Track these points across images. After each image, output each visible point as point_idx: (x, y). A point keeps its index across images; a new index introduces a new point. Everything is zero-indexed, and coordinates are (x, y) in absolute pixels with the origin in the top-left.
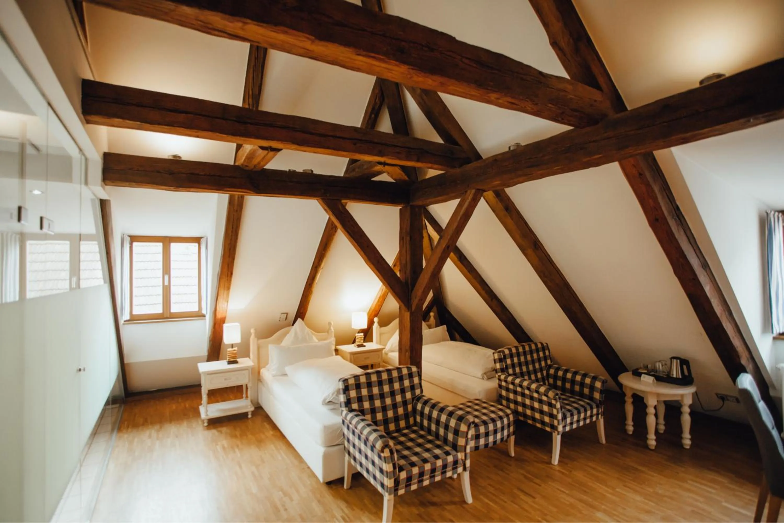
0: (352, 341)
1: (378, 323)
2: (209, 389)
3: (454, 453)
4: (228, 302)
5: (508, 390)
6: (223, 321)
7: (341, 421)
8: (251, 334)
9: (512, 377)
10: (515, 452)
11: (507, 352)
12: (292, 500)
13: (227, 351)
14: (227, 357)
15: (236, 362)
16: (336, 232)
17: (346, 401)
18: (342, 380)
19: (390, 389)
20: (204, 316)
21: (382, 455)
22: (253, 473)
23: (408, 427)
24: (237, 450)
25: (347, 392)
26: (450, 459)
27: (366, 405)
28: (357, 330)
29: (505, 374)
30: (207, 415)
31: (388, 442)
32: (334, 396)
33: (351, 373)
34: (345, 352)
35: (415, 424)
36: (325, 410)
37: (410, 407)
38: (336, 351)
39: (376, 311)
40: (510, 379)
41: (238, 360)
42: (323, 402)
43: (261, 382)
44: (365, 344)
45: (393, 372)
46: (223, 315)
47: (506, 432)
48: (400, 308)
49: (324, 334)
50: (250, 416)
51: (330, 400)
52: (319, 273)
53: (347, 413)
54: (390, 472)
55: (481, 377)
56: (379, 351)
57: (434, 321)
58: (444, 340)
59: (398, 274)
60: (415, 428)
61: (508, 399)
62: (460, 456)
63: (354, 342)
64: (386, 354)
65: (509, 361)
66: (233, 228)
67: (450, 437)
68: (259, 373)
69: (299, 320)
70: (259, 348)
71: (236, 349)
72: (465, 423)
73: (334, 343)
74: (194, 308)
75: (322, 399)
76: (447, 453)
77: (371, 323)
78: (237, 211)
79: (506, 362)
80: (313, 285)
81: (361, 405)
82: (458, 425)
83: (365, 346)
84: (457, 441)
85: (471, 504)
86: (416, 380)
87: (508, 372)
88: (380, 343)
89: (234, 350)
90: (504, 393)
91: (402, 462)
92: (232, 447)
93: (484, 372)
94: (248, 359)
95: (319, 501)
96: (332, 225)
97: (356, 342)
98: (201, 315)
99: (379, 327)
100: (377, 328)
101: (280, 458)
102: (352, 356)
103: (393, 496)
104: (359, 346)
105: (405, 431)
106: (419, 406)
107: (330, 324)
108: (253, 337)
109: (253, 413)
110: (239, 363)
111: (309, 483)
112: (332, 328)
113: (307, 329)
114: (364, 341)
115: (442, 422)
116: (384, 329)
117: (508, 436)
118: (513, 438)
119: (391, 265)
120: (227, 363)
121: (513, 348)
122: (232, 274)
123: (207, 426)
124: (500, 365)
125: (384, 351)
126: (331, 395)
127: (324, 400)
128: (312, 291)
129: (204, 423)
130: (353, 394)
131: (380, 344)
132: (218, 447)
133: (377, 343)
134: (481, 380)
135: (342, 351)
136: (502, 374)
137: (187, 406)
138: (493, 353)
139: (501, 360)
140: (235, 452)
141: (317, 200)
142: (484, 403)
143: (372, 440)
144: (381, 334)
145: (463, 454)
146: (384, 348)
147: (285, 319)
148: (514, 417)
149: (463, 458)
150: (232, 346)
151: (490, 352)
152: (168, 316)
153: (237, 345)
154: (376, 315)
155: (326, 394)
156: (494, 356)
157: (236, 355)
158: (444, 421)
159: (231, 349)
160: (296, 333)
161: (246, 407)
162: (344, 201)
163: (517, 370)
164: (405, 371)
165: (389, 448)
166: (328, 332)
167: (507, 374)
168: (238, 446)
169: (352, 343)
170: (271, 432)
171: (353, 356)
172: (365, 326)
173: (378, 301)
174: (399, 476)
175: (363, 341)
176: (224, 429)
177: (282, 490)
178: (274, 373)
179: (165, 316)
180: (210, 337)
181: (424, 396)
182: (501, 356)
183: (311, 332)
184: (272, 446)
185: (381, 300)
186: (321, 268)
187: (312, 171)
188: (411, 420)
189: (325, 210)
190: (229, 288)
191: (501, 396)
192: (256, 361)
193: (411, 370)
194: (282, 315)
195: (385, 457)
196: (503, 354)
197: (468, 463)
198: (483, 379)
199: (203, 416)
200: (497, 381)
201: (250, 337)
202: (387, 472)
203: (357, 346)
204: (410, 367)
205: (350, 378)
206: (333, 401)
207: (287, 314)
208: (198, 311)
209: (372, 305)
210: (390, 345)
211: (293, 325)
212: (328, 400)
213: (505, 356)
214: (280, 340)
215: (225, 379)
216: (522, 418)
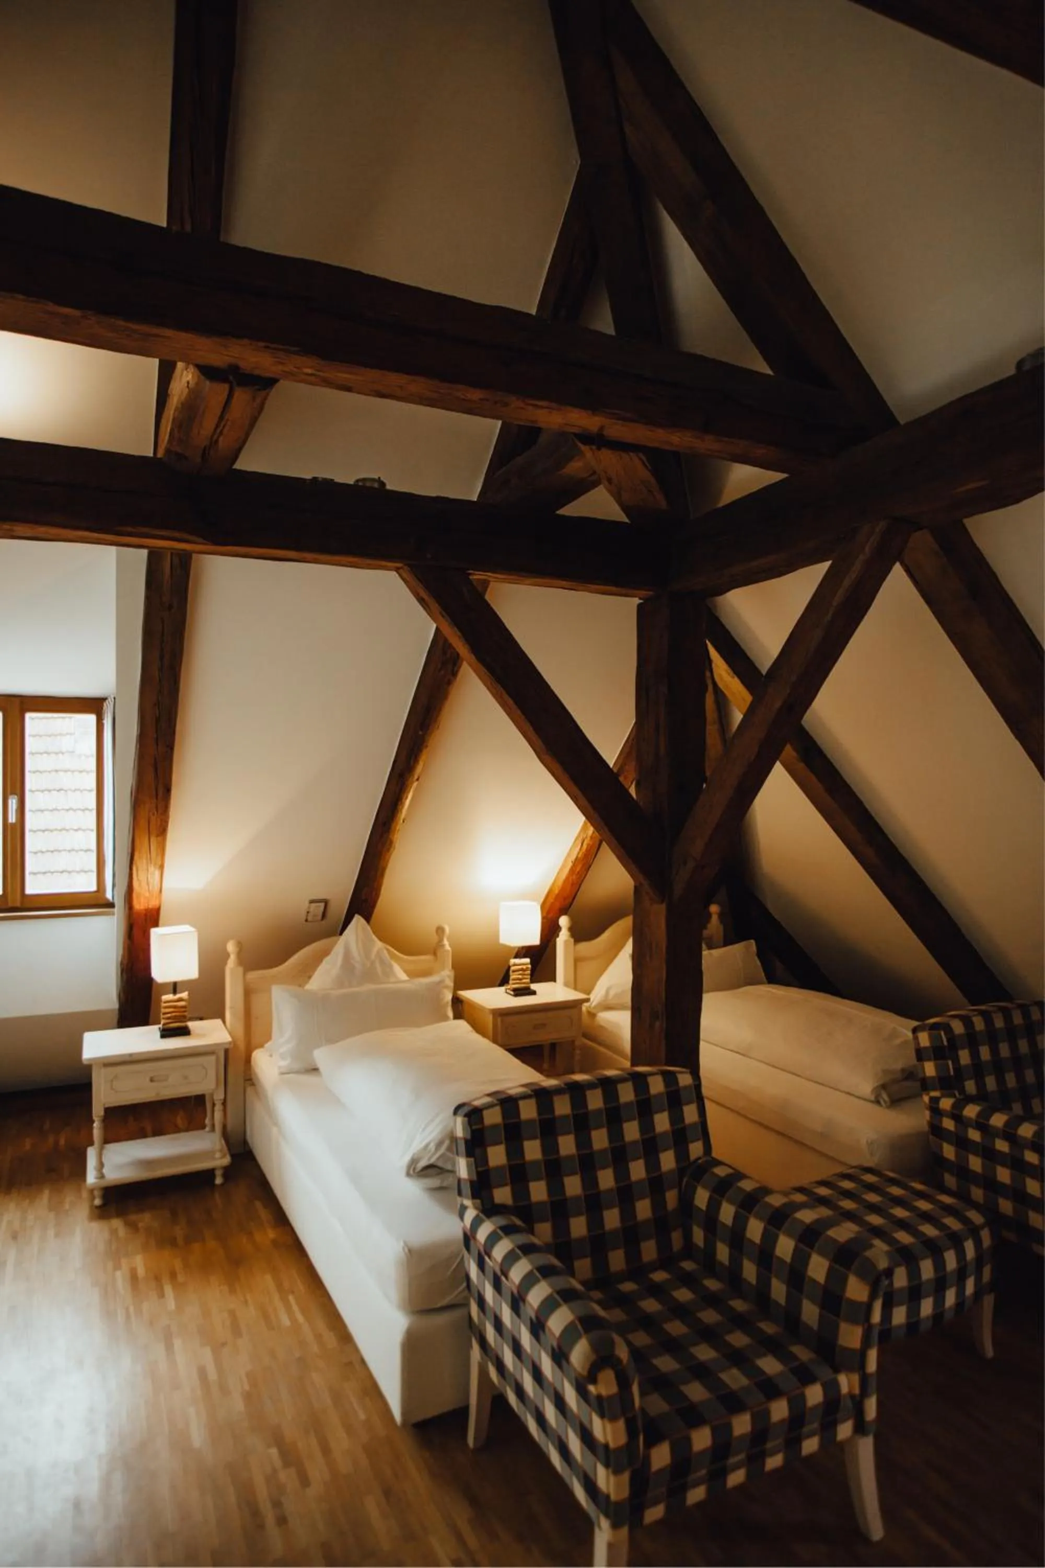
0: (500, 978)
1: (571, 929)
2: (107, 1106)
3: (825, 1372)
4: (162, 867)
5: (962, 1143)
6: (153, 918)
7: (460, 1235)
8: (228, 955)
9: (978, 1104)
10: (995, 1344)
11: (958, 1028)
12: (305, 1481)
13: (160, 1001)
14: (162, 1016)
15: (184, 1032)
16: (454, 674)
17: (475, 1178)
18: (465, 1110)
19: (611, 1140)
20: (111, 905)
21: (592, 1388)
22: (202, 1373)
23: (666, 1261)
24: (168, 1289)
25: (478, 1151)
26: (814, 1395)
27: (538, 1191)
28: (514, 948)
29: (955, 1096)
30: (102, 1176)
31: (613, 1343)
32: (443, 1150)
33: (493, 1089)
34: (481, 1009)
35: (689, 1249)
36: (414, 1189)
37: (671, 1198)
38: (457, 1002)
39: (565, 899)
40: (971, 1111)
41: (191, 1025)
42: (409, 1167)
43: (253, 1084)
44: (534, 986)
45: (620, 1087)
46: (153, 904)
47: (970, 1287)
48: (637, 890)
49: (423, 957)
50: (219, 1181)
51: (432, 1161)
52: (409, 792)
53: (477, 1216)
54: (618, 1450)
55: (873, 1098)
56: (573, 1006)
57: (721, 928)
58: (751, 981)
59: (632, 791)
60: (688, 1265)
61: (962, 1171)
62: (846, 1383)
63: (504, 981)
64: (592, 1015)
65: (964, 1057)
66: (162, 658)
67: (810, 1312)
68: (248, 1061)
69: (358, 920)
70: (248, 993)
71: (185, 995)
72: (862, 1276)
73: (450, 984)
74: (87, 884)
75: (407, 1159)
76: (805, 1376)
77: (550, 931)
78: (170, 607)
79: (956, 1060)
80: (393, 825)
81: (521, 1192)
82: (836, 1279)
83: (534, 993)
84: (835, 1332)
85: (879, 1543)
86: (690, 1113)
87: (962, 1090)
88: (575, 985)
89: (180, 1000)
90: (949, 1151)
91: (658, 1405)
92: (157, 1279)
93: (881, 1082)
94: (218, 1022)
95: (387, 1493)
96: (444, 653)
97: (511, 982)
98: (101, 902)
99: (572, 940)
100: (566, 942)
101: (286, 1321)
102: (499, 1020)
103: (624, 1531)
104: (516, 992)
105: (659, 1276)
106: (702, 1197)
107: (440, 930)
108: (231, 963)
109: (228, 1172)
110: (192, 1032)
111: (362, 1416)
112: (446, 942)
113: (379, 944)
114: (533, 981)
115: (778, 1258)
116: (585, 947)
117: (978, 1295)
118: (989, 1301)
119: (611, 766)
120: (158, 1034)
121: (974, 1015)
122: (168, 790)
123: (97, 1207)
124: (937, 1067)
125: (585, 1007)
126: (432, 1147)
127: (414, 1162)
128: (391, 843)
129: (93, 1198)
130: (497, 1155)
131: (575, 989)
132: (118, 1274)
133: (566, 984)
134: (870, 1105)
135: (473, 1005)
136: (943, 1096)
137: (62, 1142)
138: (915, 1031)
139: (938, 1053)
140: (162, 1295)
141: (397, 570)
142: (893, 1182)
143: (557, 1333)
144: (577, 961)
145: (856, 1378)
146: (587, 1000)
147: (320, 917)
148: (993, 1235)
149: (857, 1391)
150: (175, 987)
151: (903, 1027)
152: (18, 904)
153: (187, 985)
154: (564, 911)
155: (417, 1146)
156: (916, 1038)
157: (186, 1014)
158: (788, 1259)
159: (170, 997)
160: (347, 955)
161: (208, 1154)
162: (477, 576)
163: (991, 1083)
164: (657, 1086)
165: (613, 1367)
166: (435, 954)
167: (960, 1094)
168: (173, 1276)
169: (498, 982)
170: (271, 1234)
171: (502, 1021)
172: (534, 939)
173: (572, 870)
174: (647, 1459)
175: (528, 980)
176: (146, 1219)
177: (278, 1441)
178: (284, 1063)
179: (10, 904)
180: (122, 963)
181: (718, 1163)
182: (942, 1041)
183: (387, 950)
184: (268, 1280)
185: (578, 869)
186: (416, 777)
187: (383, 484)
188: (677, 1238)
189: (421, 601)
190: (162, 831)
191: (940, 1161)
192: (240, 1032)
193: (677, 1082)
194: (313, 905)
195: (599, 1398)
196: (945, 1034)
197: (871, 1407)
198: (878, 1102)
199: (91, 1178)
200: (927, 1113)
201: (225, 964)
202: (606, 1446)
203: (512, 993)
204: (673, 1074)
205: (489, 1106)
206: (440, 1164)
207: (326, 902)
208: (97, 891)
209: (555, 881)
210: (603, 992)
211: (341, 934)
212: (423, 1163)
213: (952, 1038)
214: (307, 971)
215: (152, 1080)
216: (1010, 1236)
